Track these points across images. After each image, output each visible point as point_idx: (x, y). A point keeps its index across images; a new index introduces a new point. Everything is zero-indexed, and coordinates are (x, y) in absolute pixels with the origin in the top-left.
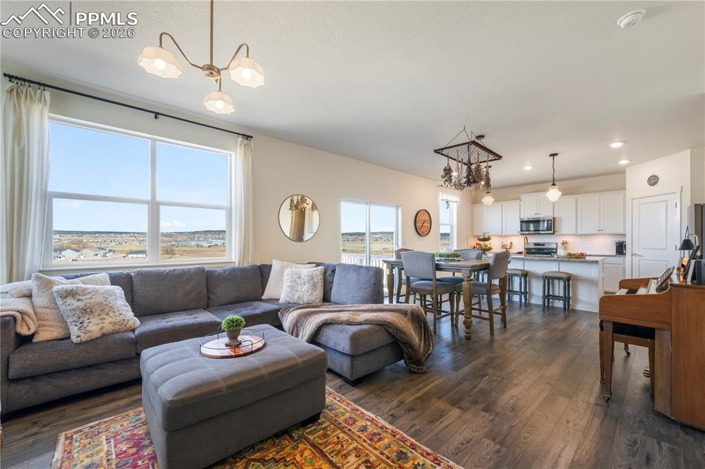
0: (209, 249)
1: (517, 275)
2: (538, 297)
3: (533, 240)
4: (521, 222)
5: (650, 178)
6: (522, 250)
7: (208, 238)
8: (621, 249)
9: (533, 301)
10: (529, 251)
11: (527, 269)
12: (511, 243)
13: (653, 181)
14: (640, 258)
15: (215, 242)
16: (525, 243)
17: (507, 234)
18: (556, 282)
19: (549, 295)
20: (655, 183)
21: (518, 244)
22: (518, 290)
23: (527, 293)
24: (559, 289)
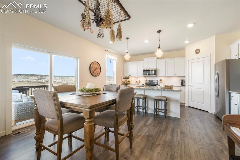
0: (19, 83)
1: (141, 98)
2: (151, 109)
3: (149, 79)
4: (144, 71)
5: (196, 50)
6: (144, 83)
7: (19, 78)
8: (183, 83)
9: (149, 112)
10: (147, 84)
11: (146, 94)
12: (140, 80)
13: (198, 51)
14: (192, 87)
15: (22, 80)
16: (145, 80)
17: (138, 76)
18: (160, 102)
19: (157, 109)
20: (198, 53)
21: (143, 81)
22: (142, 106)
23: (146, 107)
24: (161, 105)
